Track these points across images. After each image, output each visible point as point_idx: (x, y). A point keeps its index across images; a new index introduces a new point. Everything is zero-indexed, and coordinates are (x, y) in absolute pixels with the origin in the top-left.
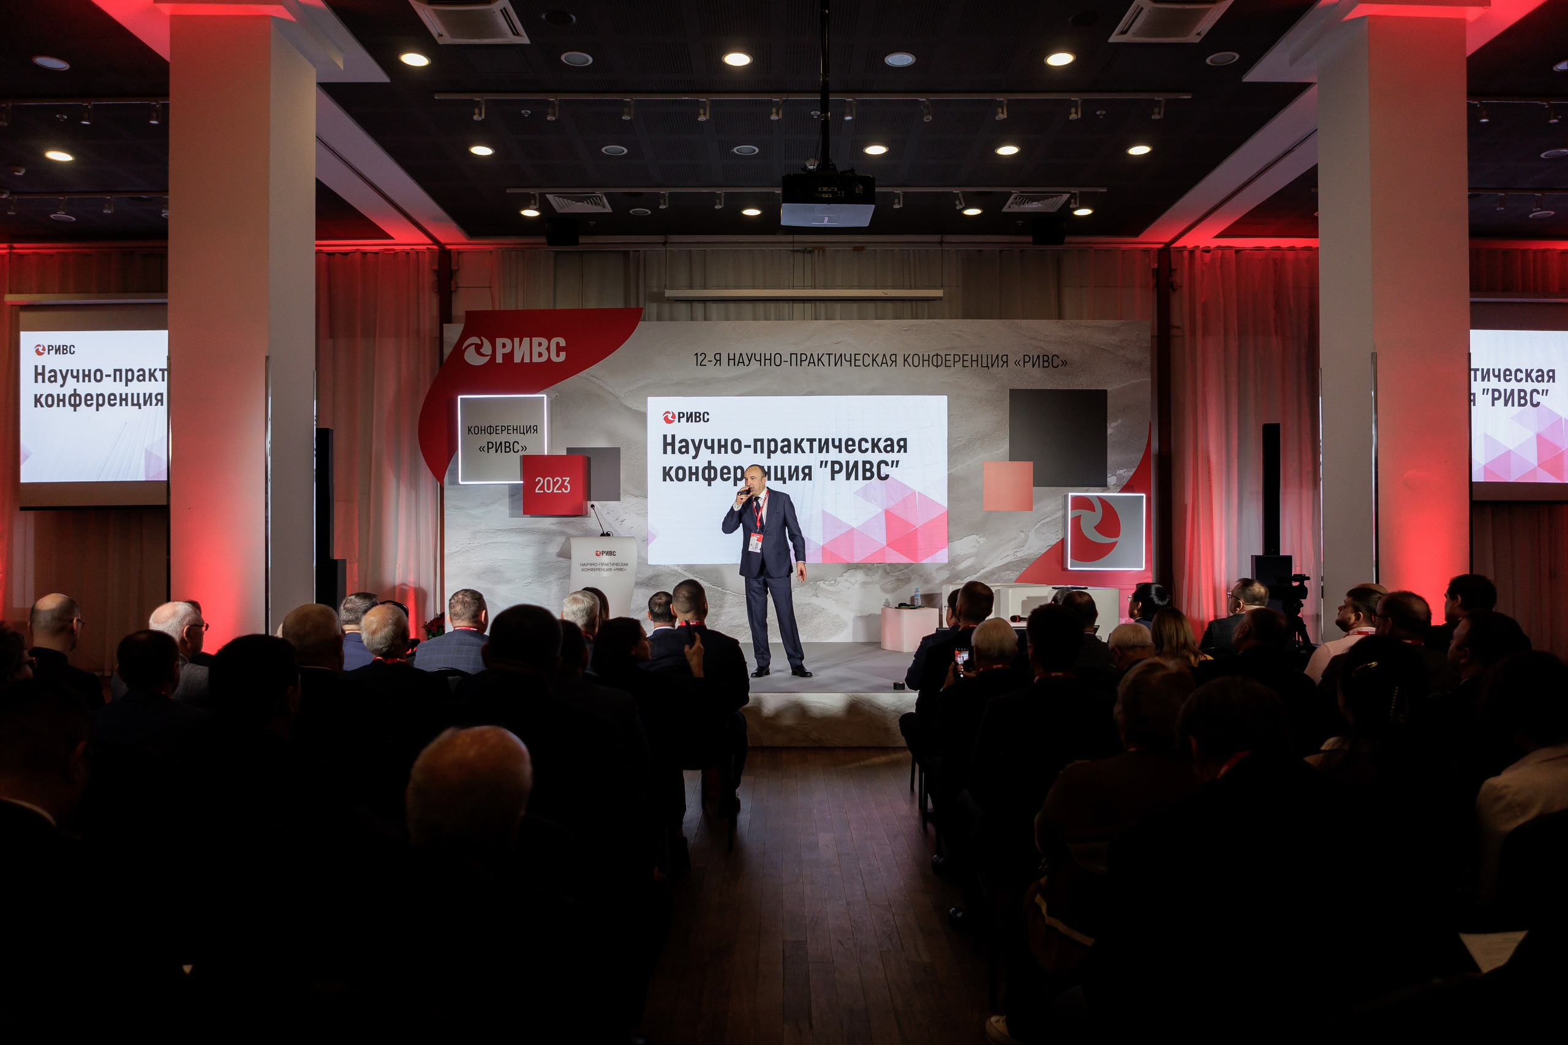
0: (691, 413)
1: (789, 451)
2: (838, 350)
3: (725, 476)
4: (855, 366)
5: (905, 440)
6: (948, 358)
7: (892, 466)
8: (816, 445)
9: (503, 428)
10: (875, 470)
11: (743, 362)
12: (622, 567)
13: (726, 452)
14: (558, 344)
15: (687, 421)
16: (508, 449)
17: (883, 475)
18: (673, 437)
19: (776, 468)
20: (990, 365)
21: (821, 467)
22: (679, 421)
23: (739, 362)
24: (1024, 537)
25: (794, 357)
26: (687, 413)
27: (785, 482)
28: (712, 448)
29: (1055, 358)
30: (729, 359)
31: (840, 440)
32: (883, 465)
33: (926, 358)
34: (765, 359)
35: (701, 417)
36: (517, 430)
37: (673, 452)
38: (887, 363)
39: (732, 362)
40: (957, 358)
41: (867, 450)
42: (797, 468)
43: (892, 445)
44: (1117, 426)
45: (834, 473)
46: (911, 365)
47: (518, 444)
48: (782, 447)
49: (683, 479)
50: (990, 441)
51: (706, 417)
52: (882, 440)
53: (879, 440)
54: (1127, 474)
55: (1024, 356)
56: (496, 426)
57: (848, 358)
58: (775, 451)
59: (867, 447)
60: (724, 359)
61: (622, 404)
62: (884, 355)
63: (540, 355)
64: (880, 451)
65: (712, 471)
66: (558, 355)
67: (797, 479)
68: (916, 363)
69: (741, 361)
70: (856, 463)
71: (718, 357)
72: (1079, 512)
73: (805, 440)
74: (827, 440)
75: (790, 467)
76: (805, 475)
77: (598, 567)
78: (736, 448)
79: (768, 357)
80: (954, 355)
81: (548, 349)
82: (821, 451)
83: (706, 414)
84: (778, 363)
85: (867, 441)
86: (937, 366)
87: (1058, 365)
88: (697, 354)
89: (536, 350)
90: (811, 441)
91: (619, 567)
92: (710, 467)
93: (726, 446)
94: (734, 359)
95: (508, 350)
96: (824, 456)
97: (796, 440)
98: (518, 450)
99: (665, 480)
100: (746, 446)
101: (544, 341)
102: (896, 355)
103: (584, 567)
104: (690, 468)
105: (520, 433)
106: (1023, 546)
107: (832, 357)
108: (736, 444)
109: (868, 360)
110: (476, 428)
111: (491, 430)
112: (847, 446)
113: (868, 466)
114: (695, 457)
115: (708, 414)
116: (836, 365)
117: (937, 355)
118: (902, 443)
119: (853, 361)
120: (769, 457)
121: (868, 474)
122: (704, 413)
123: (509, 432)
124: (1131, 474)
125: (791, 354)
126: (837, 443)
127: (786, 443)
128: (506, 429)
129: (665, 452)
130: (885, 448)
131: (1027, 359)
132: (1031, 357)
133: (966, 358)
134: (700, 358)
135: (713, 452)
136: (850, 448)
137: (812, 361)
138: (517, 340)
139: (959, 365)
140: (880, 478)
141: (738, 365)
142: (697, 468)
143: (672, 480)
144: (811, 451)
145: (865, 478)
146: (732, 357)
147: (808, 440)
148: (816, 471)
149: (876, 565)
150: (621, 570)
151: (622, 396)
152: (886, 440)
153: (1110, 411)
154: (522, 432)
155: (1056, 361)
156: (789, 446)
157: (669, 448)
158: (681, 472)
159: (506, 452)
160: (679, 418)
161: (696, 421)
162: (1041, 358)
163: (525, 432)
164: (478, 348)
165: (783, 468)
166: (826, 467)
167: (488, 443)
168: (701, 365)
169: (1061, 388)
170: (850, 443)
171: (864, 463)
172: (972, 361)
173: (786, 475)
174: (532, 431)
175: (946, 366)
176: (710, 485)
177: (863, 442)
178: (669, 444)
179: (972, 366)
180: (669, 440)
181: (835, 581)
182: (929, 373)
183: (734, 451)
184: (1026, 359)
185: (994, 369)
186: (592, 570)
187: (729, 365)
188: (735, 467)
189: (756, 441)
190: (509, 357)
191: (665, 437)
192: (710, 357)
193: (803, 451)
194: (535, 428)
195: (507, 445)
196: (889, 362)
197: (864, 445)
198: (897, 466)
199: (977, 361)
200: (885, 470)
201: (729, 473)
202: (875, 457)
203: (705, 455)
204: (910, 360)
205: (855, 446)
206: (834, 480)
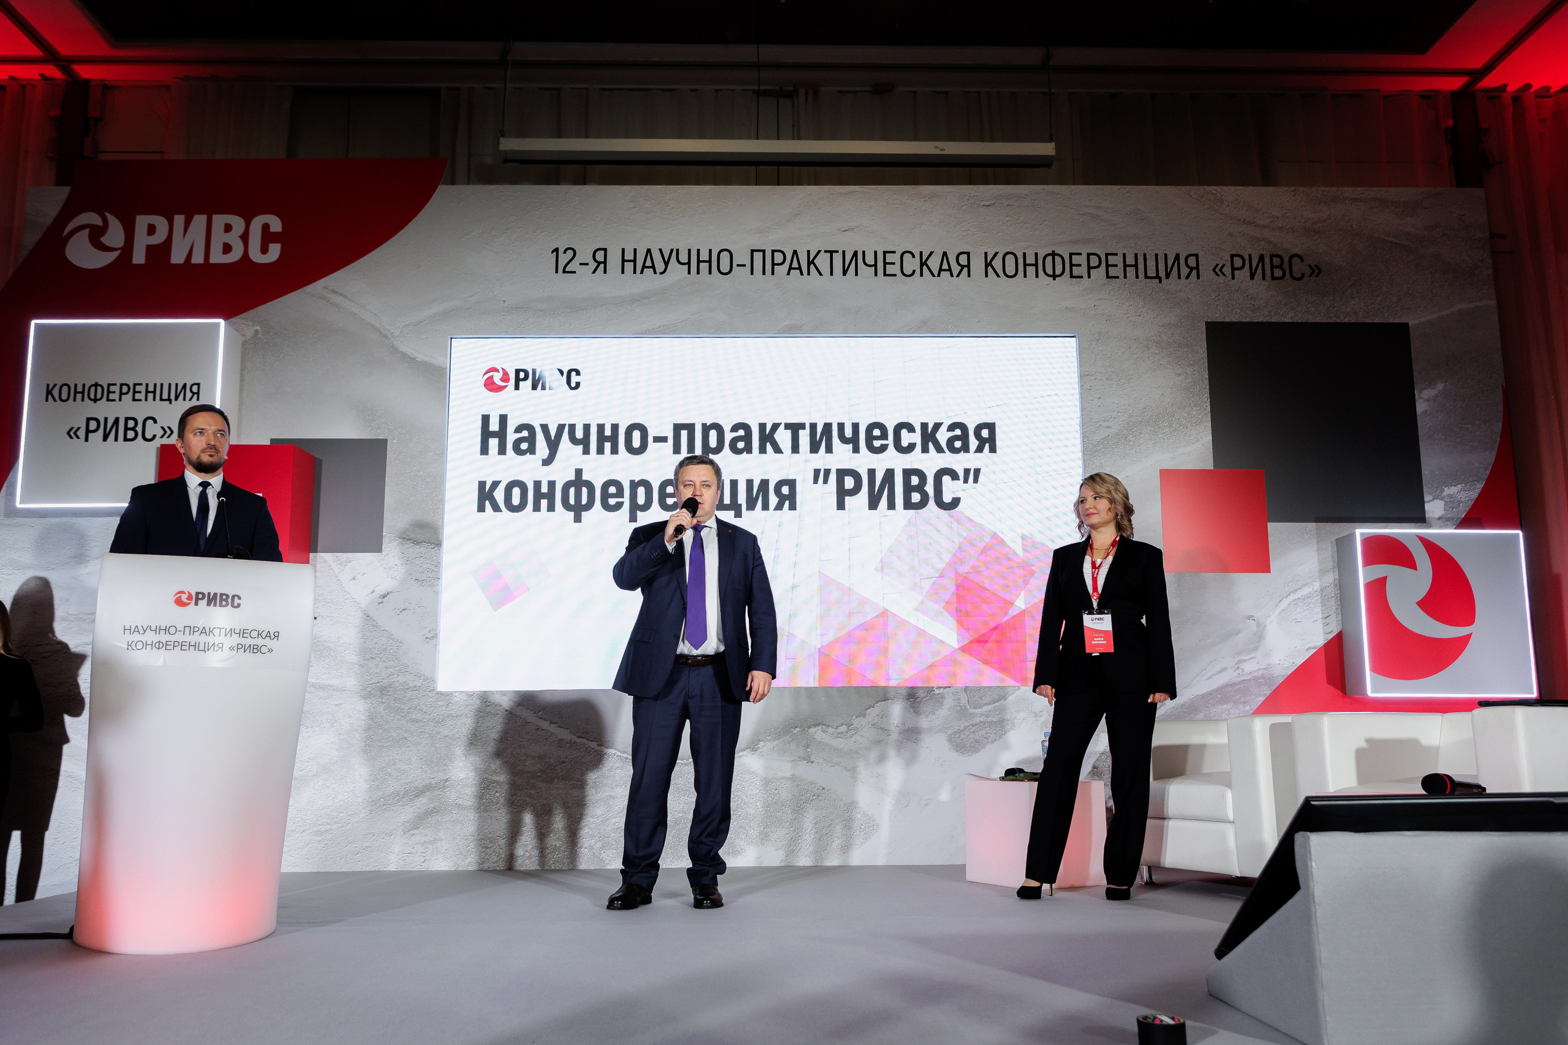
1: (748, 449)
2: (849, 243)
3: (612, 501)
4: (885, 275)
5: (991, 427)
6: (1076, 260)
7: (966, 481)
8: (804, 436)
9: (125, 389)
10: (930, 488)
11: (653, 267)
12: (259, 642)
13: (615, 451)
14: (266, 227)
16: (131, 434)
17: (947, 498)
18: (503, 419)
20: (1162, 274)
21: (816, 481)
22: (517, 387)
23: (644, 267)
24: (1255, 629)
25: (758, 256)
28: (585, 443)
29: (1295, 260)
30: (624, 261)
31: (856, 427)
32: (946, 479)
33: (1030, 260)
34: (699, 262)
36: (154, 392)
37: (502, 451)
38: (950, 270)
39: (629, 266)
40: (1094, 261)
41: (911, 447)
42: (764, 483)
43: (964, 438)
44: (1437, 396)
45: (842, 494)
46: (1000, 272)
47: (155, 421)
50: (1170, 426)
52: (943, 428)
53: (937, 426)
54: (1466, 495)
55: (1232, 256)
56: (109, 385)
57: (870, 260)
59: (912, 441)
60: (614, 260)
61: (394, 350)
62: (945, 254)
63: (227, 248)
64: (939, 450)
65: (585, 490)
66: (264, 250)
67: (765, 507)
68: (1010, 271)
69: (649, 263)
70: (890, 474)
71: (600, 256)
72: (1380, 570)
73: (782, 427)
74: (828, 427)
75: (750, 483)
76: (782, 499)
77: (179, 637)
78: (636, 443)
79: (704, 256)
80: (1089, 255)
81: (245, 237)
82: (814, 448)
83: (573, 373)
84: (725, 267)
85: (911, 428)
86: (1054, 276)
87: (1303, 275)
88: (556, 250)
89: (219, 238)
90: (795, 428)
91: (248, 642)
92: (579, 481)
94: (634, 261)
95: (159, 238)
96: (821, 460)
97: (762, 426)
98: (154, 436)
99: (481, 508)
100: (657, 439)
101: (238, 223)
102: (968, 254)
103: (136, 637)
105: (161, 400)
106: (1255, 649)
107: (838, 258)
108: (636, 435)
109: (911, 264)
110: (65, 389)
111: (97, 392)
112: (870, 438)
113: (915, 480)
114: (547, 462)
115: (578, 373)
116: (845, 273)
117: (1053, 254)
119: (881, 264)
121: (916, 497)
122: (570, 372)
123: (137, 396)
124: (1474, 494)
125: (753, 251)
126: (848, 433)
127: (741, 433)
128: (131, 390)
129: (484, 450)
130: (950, 442)
131: (1238, 262)
132: (1247, 257)
133: (1112, 260)
134: (564, 259)
135: (586, 451)
136: (877, 444)
137: (795, 264)
138: (179, 220)
139: (1099, 274)
140: (940, 504)
141: (642, 272)
143: (496, 508)
144: (795, 449)
145: (908, 505)
146: (629, 256)
147: (788, 426)
148: (806, 490)
149: (937, 692)
150: (256, 649)
151: (397, 333)
152: (951, 428)
153: (1417, 366)
154: (165, 396)
155: (1298, 267)
156: (747, 439)
157: (494, 443)
158: (516, 492)
159: (126, 439)
160: (518, 380)
162: (1267, 261)
163: (173, 397)
164: (96, 236)
166: (825, 481)
167: (89, 420)
168: (564, 272)
169: (1311, 319)
171: (908, 473)
172: (1125, 266)
173: (742, 499)
174: (189, 395)
175: (1072, 276)
176: (578, 519)
177: (904, 432)
178: (494, 434)
179: (1125, 277)
180: (494, 426)
181: (849, 725)
182: (1037, 286)
184: (1236, 263)
185: (1172, 283)
186: (159, 645)
187: (623, 272)
188: (632, 482)
189: (678, 428)
190: (160, 252)
191: (486, 419)
192: (585, 255)
193: (777, 450)
194: (195, 389)
195: (131, 424)
196: (956, 269)
197: (906, 438)
199: (1134, 266)
200: (950, 489)
201: (620, 493)
202: (930, 462)
203: (569, 456)
204: (997, 263)
205: (886, 439)
206: (843, 508)
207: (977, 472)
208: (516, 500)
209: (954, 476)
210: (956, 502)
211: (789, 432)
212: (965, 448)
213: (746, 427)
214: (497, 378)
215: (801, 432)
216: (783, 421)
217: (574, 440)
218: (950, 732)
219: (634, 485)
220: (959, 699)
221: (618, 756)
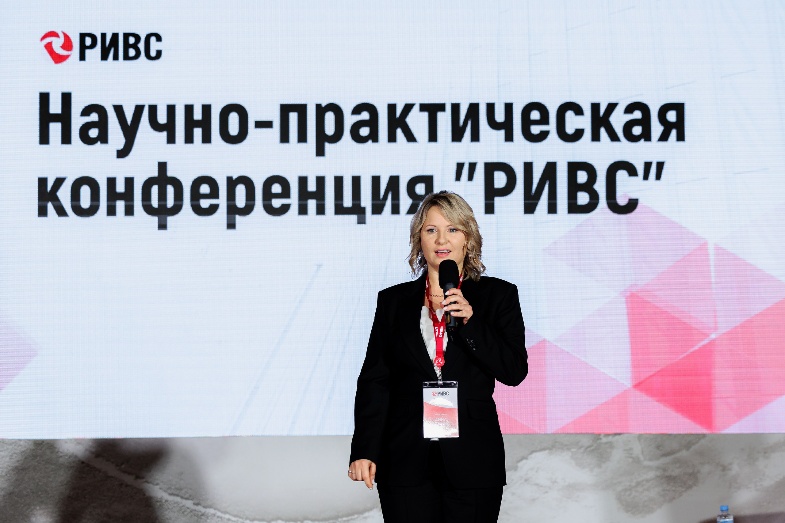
0: (115, 36)
1: (374, 137)
3: (205, 203)
5: (679, 108)
7: (646, 177)
10: (600, 186)
13: (207, 139)
15: (104, 57)
17: (622, 201)
18: (66, 98)
19: (339, 181)
22: (82, 57)
26: (104, 36)
27: (362, 221)
31: (509, 108)
32: (621, 175)
35: (142, 46)
37: (66, 139)
41: (578, 134)
42: (394, 181)
43: (645, 122)
48: (356, 127)
49: (92, 211)
51: (155, 46)
53: (612, 107)
58: (337, 137)
59: (580, 127)
64: (614, 137)
65: (170, 190)
70: (551, 169)
73: (416, 108)
74: (474, 108)
75: (376, 180)
78: (234, 129)
82: (457, 136)
83: (153, 39)
85: (578, 111)
93: (205, 124)
97: (392, 108)
99: (43, 212)
100: (260, 124)
104: (111, 182)
108: (234, 119)
112: (527, 123)
113: (582, 177)
114: (123, 153)
115: (159, 38)
118: (672, 116)
120: (320, 152)
122: (148, 37)
126: (500, 117)
127: (365, 116)
129: (44, 139)
135: (171, 139)
136: (535, 130)
142: (129, 182)
143: (61, 212)
144: (433, 137)
145: (574, 208)
147: (424, 107)
149: (604, 440)
152: (630, 109)
156: (373, 123)
157: (55, 129)
158: (85, 191)
160: (83, 48)
161: (126, 57)
165: (356, 181)
170: (535, 115)
171: (573, 167)
173: (366, 201)
176: (163, 226)
177: (570, 115)
180: (55, 108)
183: (226, 137)
188: (229, 179)
189: (285, 110)
191: (44, 98)
193: (410, 138)
198: (658, 177)
201: (214, 193)
207: (660, 166)
208: (85, 202)
209: (632, 171)
210: (632, 205)
211: (425, 115)
212: (646, 136)
213: (371, 108)
214: (57, 44)
215: (440, 115)
216: (418, 99)
217: (155, 125)
218: (620, 488)
219: (232, 183)
220: (631, 449)
221: (218, 517)
